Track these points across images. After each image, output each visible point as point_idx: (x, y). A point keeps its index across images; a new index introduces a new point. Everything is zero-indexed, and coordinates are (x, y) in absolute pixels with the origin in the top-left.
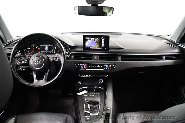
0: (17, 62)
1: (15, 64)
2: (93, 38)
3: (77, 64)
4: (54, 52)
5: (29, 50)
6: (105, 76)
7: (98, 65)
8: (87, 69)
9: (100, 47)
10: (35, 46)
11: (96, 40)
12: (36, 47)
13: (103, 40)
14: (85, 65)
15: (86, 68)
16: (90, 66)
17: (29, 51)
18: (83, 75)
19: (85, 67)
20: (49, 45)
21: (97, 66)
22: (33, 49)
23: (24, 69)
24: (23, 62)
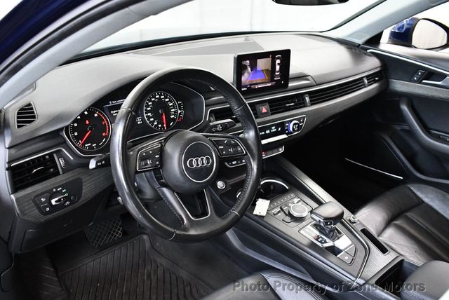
6: (280, 149)
7: (273, 128)
9: (271, 82)
21: (270, 131)
22: (87, 122)
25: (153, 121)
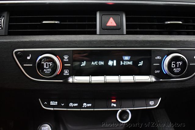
3: (22, 57)
6: (152, 103)
7: (126, 58)
8: (70, 80)
14: (62, 59)
15: (66, 72)
18: (56, 103)
19: (64, 68)
21: (118, 63)
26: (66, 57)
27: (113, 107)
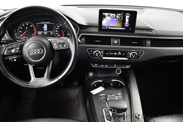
0: (3, 51)
1: (2, 54)
2: (114, 15)
3: (89, 51)
4: (56, 32)
5: (21, 30)
6: (127, 66)
7: (119, 52)
8: (103, 58)
9: (122, 27)
10: (29, 25)
11: (117, 17)
12: (31, 26)
13: (127, 17)
14: (101, 52)
15: (102, 56)
16: (107, 54)
17: (21, 32)
18: (97, 65)
19: (101, 55)
20: (49, 23)
21: (117, 54)
22: (27, 28)
23: (15, 59)
24: (13, 51)
25: (58, 35)
26: (102, 52)
27: (115, 67)
